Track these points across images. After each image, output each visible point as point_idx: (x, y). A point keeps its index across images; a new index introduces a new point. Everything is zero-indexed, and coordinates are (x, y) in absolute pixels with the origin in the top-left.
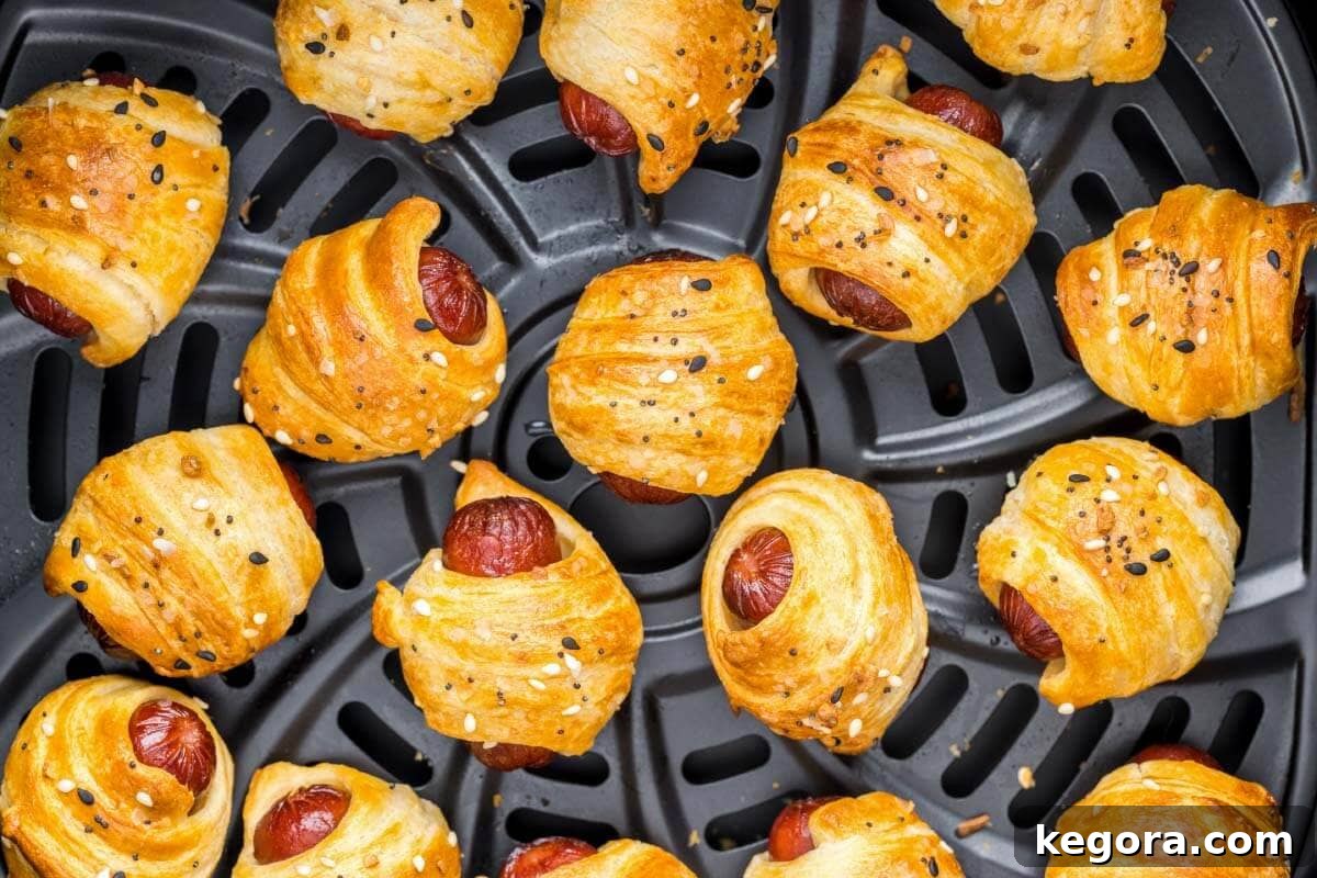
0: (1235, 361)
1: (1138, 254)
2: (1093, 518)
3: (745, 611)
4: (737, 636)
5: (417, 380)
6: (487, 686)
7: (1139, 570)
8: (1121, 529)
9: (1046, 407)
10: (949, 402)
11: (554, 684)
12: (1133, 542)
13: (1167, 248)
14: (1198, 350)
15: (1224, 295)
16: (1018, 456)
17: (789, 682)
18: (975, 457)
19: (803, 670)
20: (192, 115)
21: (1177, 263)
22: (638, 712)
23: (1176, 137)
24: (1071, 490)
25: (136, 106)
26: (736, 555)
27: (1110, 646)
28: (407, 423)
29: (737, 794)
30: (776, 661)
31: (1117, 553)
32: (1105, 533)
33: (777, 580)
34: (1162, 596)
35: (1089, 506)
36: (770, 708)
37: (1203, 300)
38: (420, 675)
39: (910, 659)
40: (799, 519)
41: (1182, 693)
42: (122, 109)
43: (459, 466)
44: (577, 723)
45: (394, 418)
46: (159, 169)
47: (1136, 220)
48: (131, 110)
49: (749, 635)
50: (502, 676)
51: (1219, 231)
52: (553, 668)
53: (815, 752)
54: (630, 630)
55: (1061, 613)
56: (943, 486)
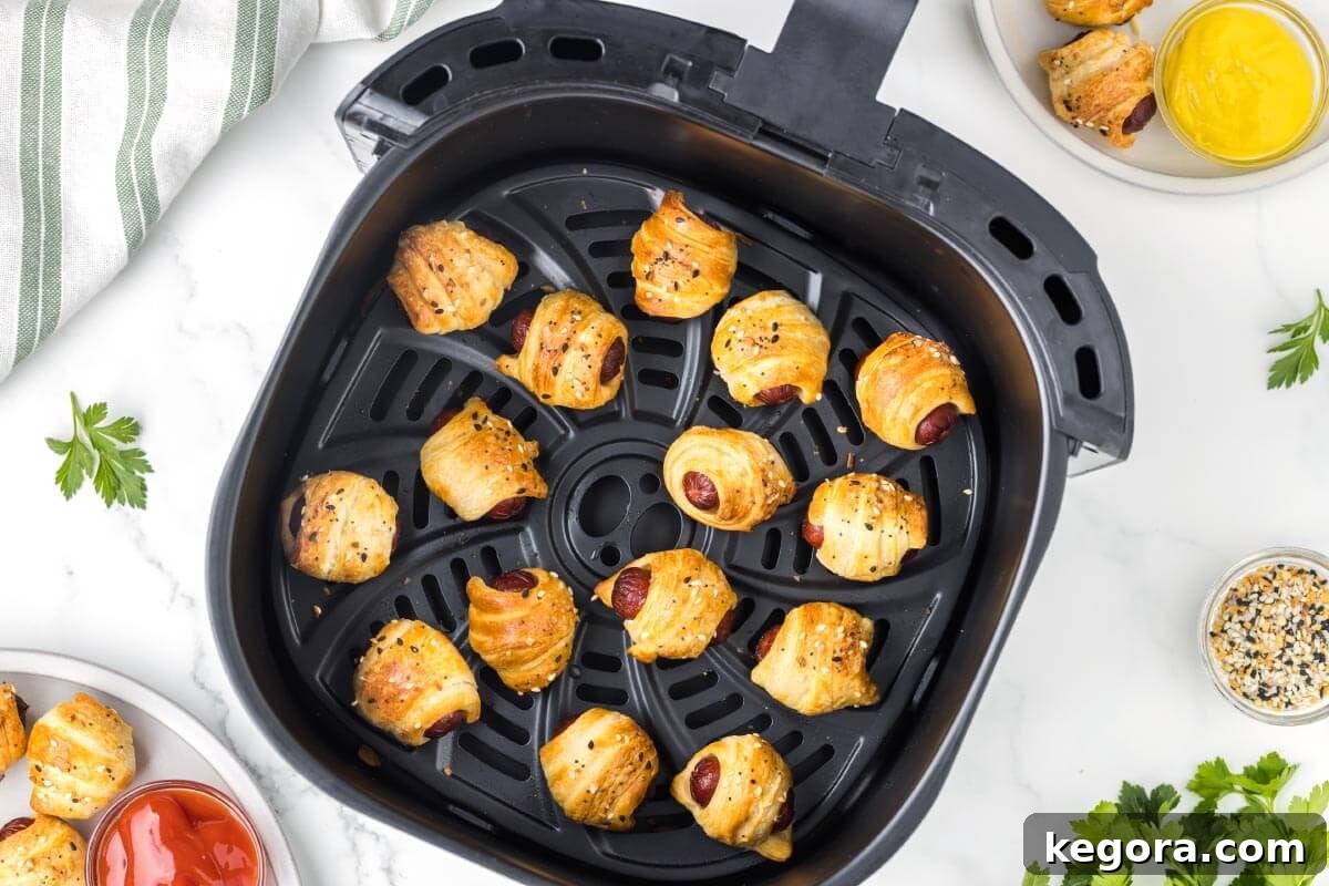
0: (712, 257)
1: (649, 273)
2: (746, 347)
3: (711, 504)
4: (720, 511)
5: (548, 606)
6: (689, 623)
7: (776, 338)
8: (756, 337)
9: (694, 345)
10: (672, 382)
11: (701, 594)
12: (764, 335)
13: (653, 261)
14: (700, 269)
15: (684, 248)
16: (708, 365)
17: (750, 499)
18: (700, 383)
19: (747, 491)
20: (396, 626)
21: (661, 259)
22: (734, 574)
23: (609, 234)
24: (731, 349)
25: (381, 645)
26: (687, 496)
27: (800, 366)
28: (564, 617)
29: (788, 551)
30: (738, 500)
31: (765, 343)
32: (755, 344)
33: (706, 483)
34: (792, 335)
35: (741, 345)
36: (756, 514)
37: (680, 257)
38: (673, 650)
39: (766, 449)
40: (686, 463)
41: (840, 348)
42: (380, 651)
43: (594, 598)
44: (722, 594)
45: (561, 622)
46: (412, 648)
47: (636, 267)
48: (382, 647)
49: (722, 505)
50: (688, 614)
51: (657, 236)
52: (694, 592)
53: (784, 510)
54: (694, 555)
55: (777, 379)
56: (705, 401)
